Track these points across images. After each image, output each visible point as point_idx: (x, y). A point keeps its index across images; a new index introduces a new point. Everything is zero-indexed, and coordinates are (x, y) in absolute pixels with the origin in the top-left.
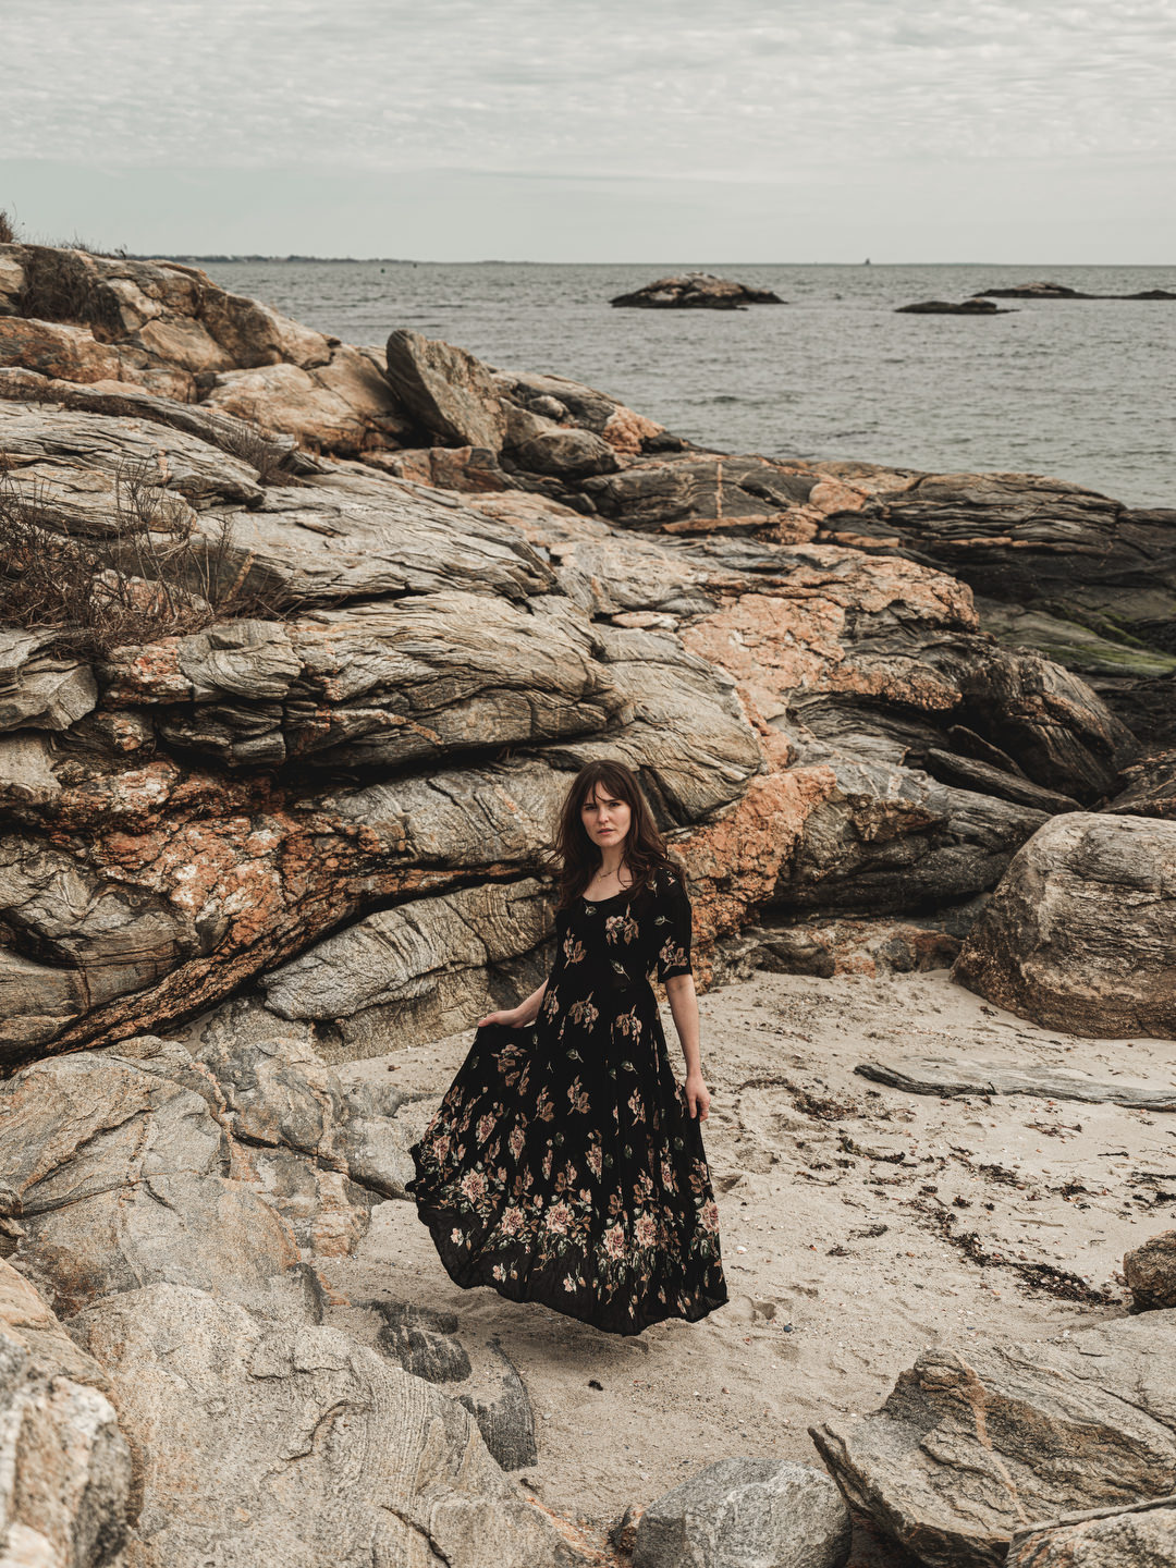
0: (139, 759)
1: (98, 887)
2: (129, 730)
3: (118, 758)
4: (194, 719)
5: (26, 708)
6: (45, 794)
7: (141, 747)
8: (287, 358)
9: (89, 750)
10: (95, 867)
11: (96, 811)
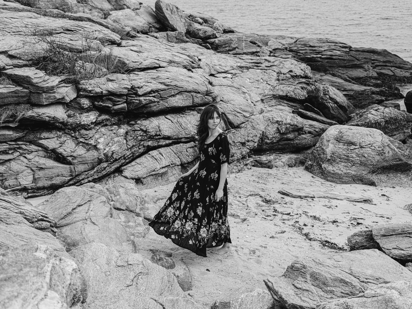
0: (88, 110)
1: (78, 144)
2: (85, 102)
3: (82, 110)
4: (103, 100)
5: (58, 96)
6: (63, 119)
7: (89, 107)
8: (128, 7)
9: (75, 108)
10: (77, 138)
11: (77, 124)
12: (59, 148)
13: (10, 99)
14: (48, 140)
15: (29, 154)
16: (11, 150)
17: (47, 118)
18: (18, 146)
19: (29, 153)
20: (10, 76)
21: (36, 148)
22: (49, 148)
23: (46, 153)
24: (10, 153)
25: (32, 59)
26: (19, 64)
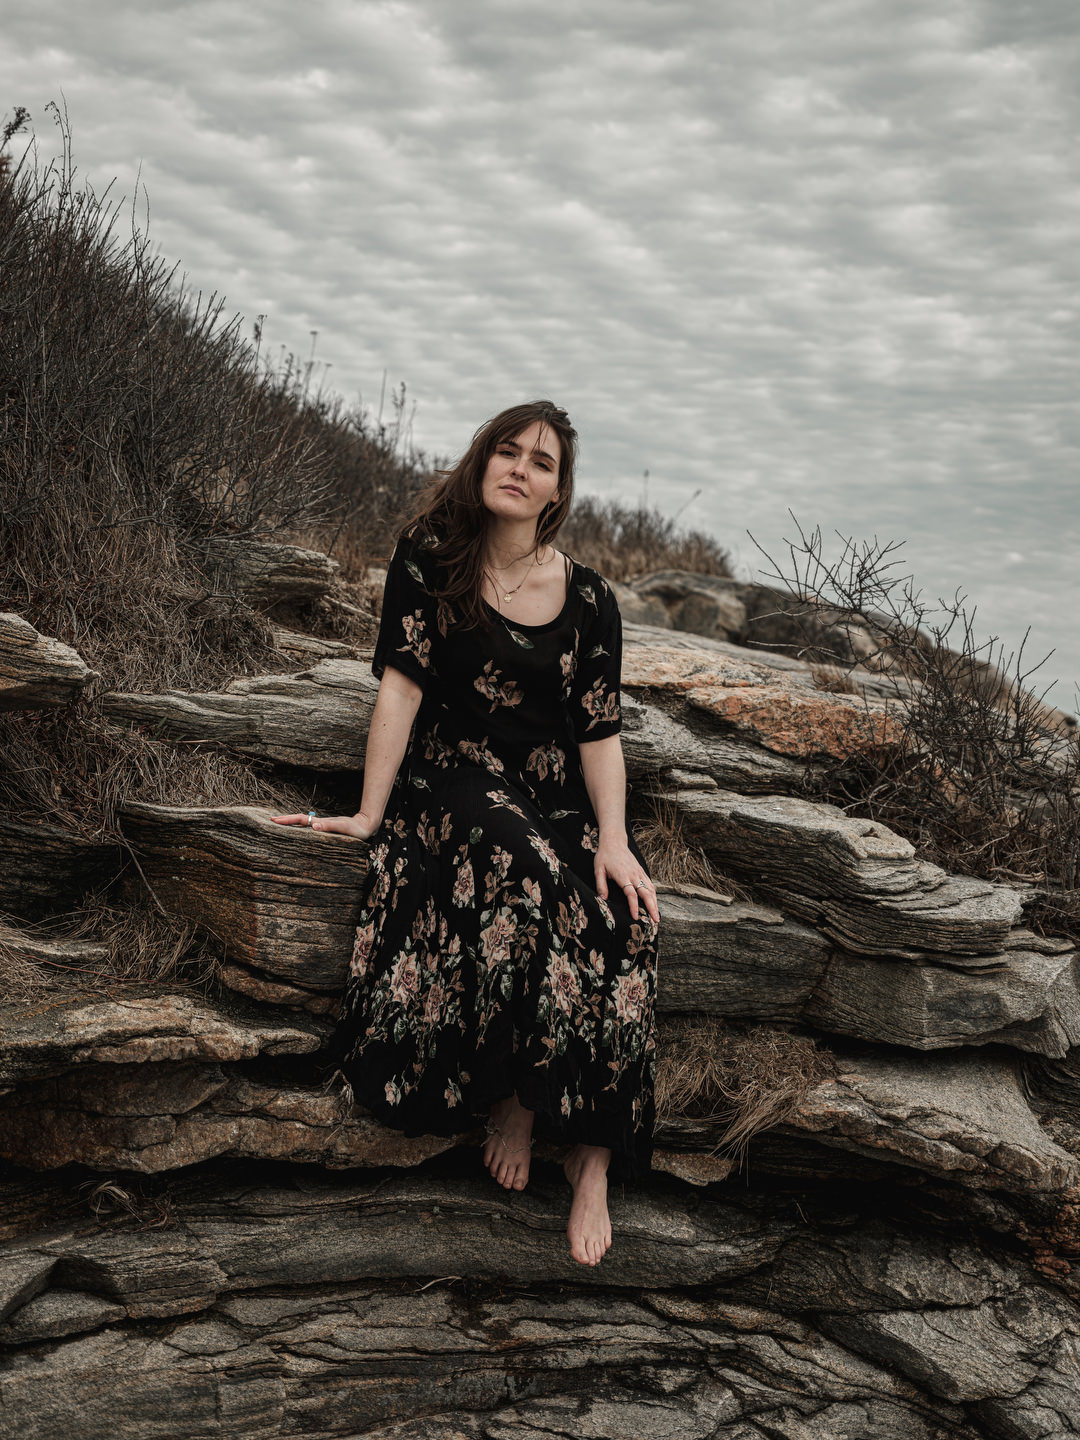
12: (1028, 1400)
13: (696, 977)
14: (937, 1319)
15: (804, 1416)
16: (676, 1365)
17: (952, 1149)
18: (724, 1341)
19: (807, 1405)
20: (699, 830)
21: (857, 1371)
22: (952, 1385)
23: (928, 1421)
24: (668, 1386)
25: (825, 755)
26: (748, 767)
